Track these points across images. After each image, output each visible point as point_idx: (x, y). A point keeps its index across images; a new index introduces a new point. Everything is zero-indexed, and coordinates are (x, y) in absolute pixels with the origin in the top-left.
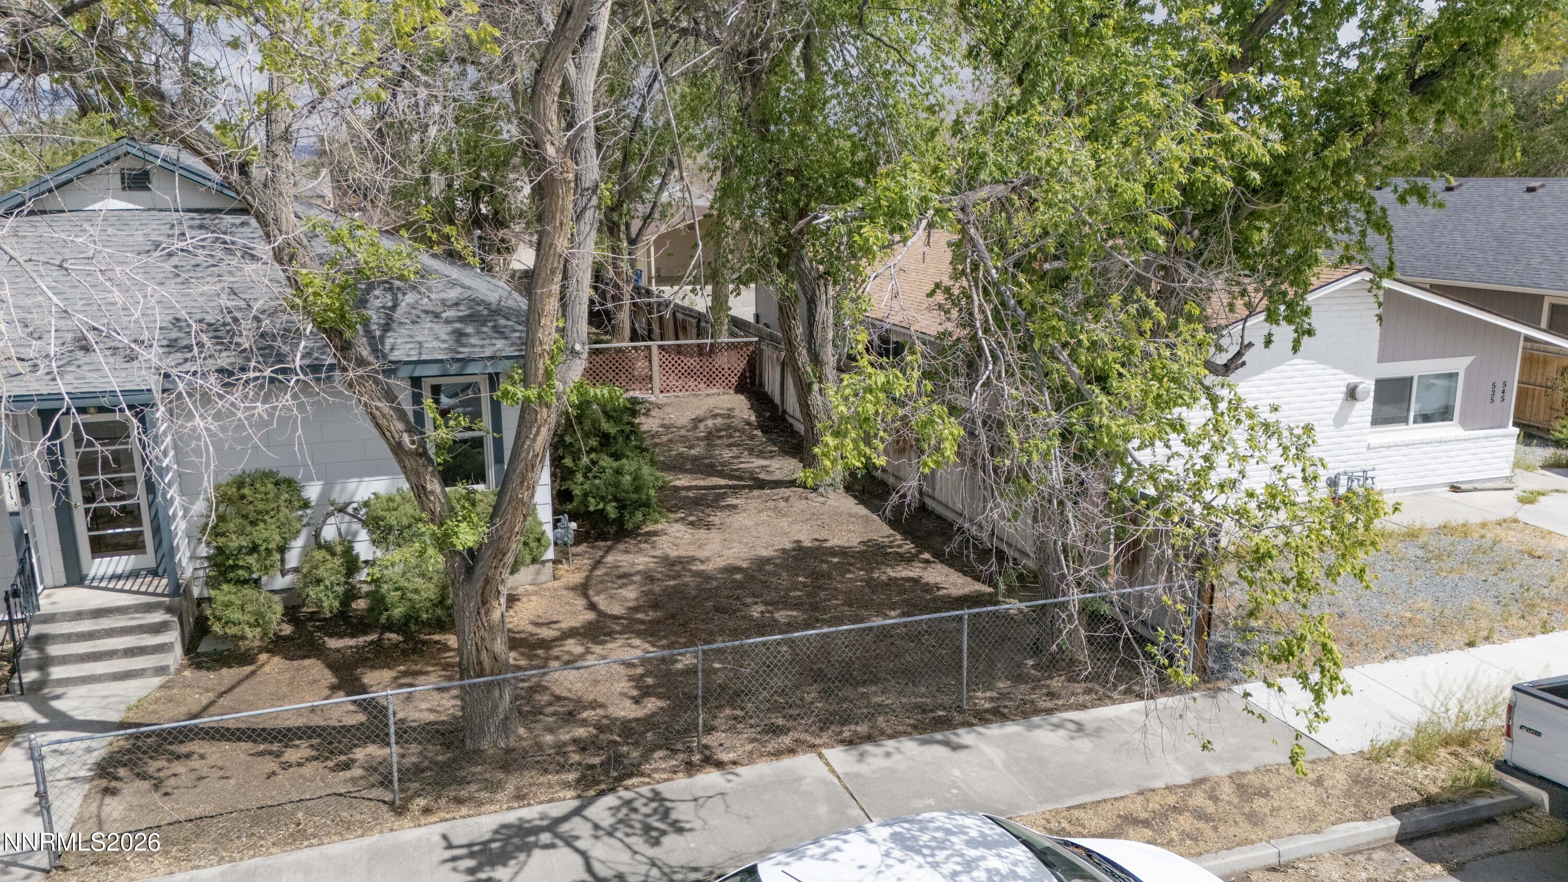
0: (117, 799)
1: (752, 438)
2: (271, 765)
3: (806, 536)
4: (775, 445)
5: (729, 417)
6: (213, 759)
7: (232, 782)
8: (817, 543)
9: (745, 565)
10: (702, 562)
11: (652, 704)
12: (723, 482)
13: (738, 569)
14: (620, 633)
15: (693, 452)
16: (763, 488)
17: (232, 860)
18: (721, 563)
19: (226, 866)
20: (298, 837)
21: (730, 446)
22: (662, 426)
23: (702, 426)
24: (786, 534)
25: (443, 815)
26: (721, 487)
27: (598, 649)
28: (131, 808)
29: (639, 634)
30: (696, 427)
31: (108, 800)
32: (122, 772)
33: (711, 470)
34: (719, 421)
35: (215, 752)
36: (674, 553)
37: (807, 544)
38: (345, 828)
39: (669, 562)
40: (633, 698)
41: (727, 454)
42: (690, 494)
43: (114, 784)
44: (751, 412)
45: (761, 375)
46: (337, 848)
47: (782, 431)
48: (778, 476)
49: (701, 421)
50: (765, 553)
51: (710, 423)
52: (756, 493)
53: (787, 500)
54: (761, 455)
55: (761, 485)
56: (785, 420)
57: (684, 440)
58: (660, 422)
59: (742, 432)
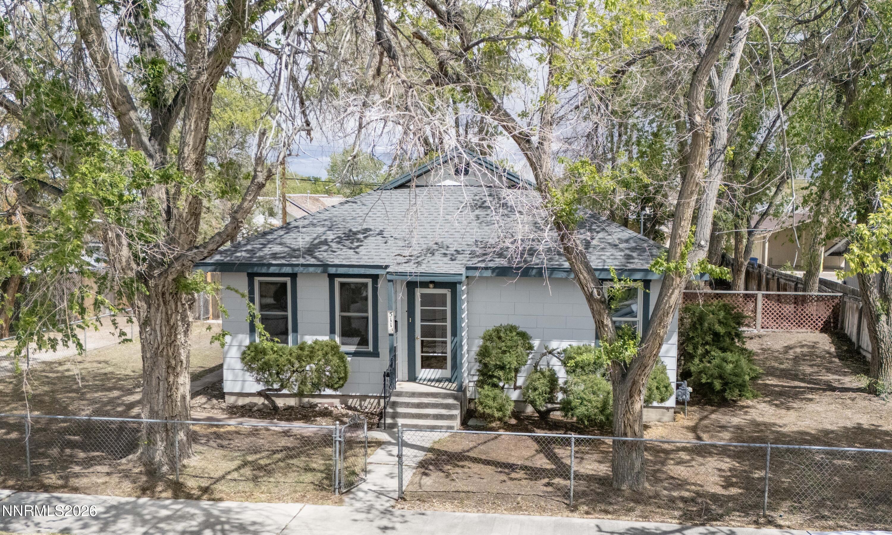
0: (428, 478)
1: (831, 362)
2: (504, 477)
3: (865, 421)
4: (848, 368)
5: (813, 347)
6: (475, 470)
7: (485, 480)
8: (873, 427)
9: (813, 432)
10: (780, 426)
11: (734, 491)
12: (803, 385)
13: (807, 434)
14: (716, 454)
15: (782, 366)
16: (834, 391)
17: (484, 512)
18: (795, 429)
19: (481, 514)
20: (518, 508)
21: (811, 366)
22: (762, 349)
23: (791, 352)
24: (849, 418)
25: (597, 515)
26: (801, 387)
27: (700, 459)
28: (435, 482)
29: (729, 456)
30: (786, 352)
31: (424, 477)
32: (431, 467)
33: (795, 377)
34: (805, 350)
35: (476, 468)
36: (760, 419)
37: (866, 426)
38: (543, 510)
39: (755, 424)
40: (722, 486)
41: (808, 370)
42: (776, 389)
43: (427, 471)
44: (832, 345)
45: (843, 322)
46: (537, 518)
47: (856, 360)
48: (848, 385)
49: (791, 348)
50: (830, 427)
51: (798, 350)
52: (828, 393)
53: (853, 399)
54: (836, 373)
55: (833, 389)
56: (859, 353)
57: (776, 359)
58: (760, 347)
59: (824, 358)
